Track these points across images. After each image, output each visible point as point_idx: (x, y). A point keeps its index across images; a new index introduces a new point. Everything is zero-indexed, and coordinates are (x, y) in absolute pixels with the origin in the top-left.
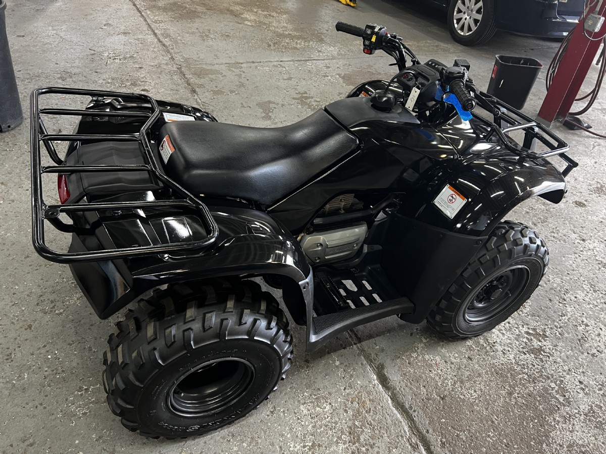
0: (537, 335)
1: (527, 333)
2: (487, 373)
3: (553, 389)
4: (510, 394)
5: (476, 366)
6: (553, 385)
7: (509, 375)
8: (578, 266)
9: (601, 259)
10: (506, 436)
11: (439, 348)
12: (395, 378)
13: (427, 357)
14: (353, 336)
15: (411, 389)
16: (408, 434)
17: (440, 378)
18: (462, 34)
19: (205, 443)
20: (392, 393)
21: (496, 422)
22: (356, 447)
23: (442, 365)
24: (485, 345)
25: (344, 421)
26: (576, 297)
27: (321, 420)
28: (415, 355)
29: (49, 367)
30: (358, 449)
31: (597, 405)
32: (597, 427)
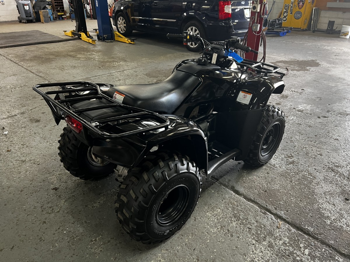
0: (289, 157)
1: (285, 157)
2: (278, 176)
3: (306, 175)
4: (291, 181)
5: (272, 175)
6: (306, 173)
7: (287, 175)
8: (290, 127)
9: (297, 122)
11: (253, 173)
12: (241, 190)
13: (250, 178)
14: (214, 179)
15: (250, 192)
16: (259, 209)
17: (260, 184)
20: (244, 196)
21: (292, 193)
22: (240, 221)
23: (258, 179)
24: (271, 166)
25: (229, 213)
26: (296, 139)
27: (219, 216)
28: (244, 178)
29: (67, 237)
30: (242, 222)
31: (326, 176)
32: (330, 183)
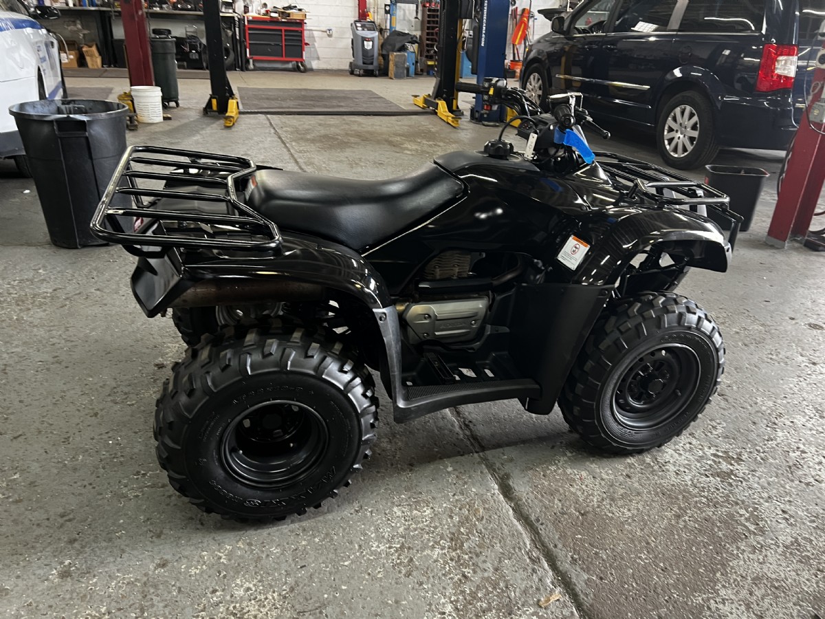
0: (728, 458)
1: (715, 455)
2: (649, 492)
3: (741, 516)
4: (678, 517)
5: (636, 485)
6: (742, 512)
7: (680, 497)
8: (800, 390)
10: (665, 560)
11: (588, 463)
12: (521, 487)
13: (569, 471)
14: (476, 445)
15: (541, 501)
16: (528, 546)
17: (583, 493)
18: (676, 156)
19: (269, 534)
20: (516, 504)
21: (653, 544)
22: (457, 554)
23: (589, 480)
24: (652, 464)
25: (446, 527)
26: (792, 422)
27: (417, 523)
28: (553, 468)
29: (107, 452)
30: (459, 556)
31: (805, 538)
32: (802, 562)
